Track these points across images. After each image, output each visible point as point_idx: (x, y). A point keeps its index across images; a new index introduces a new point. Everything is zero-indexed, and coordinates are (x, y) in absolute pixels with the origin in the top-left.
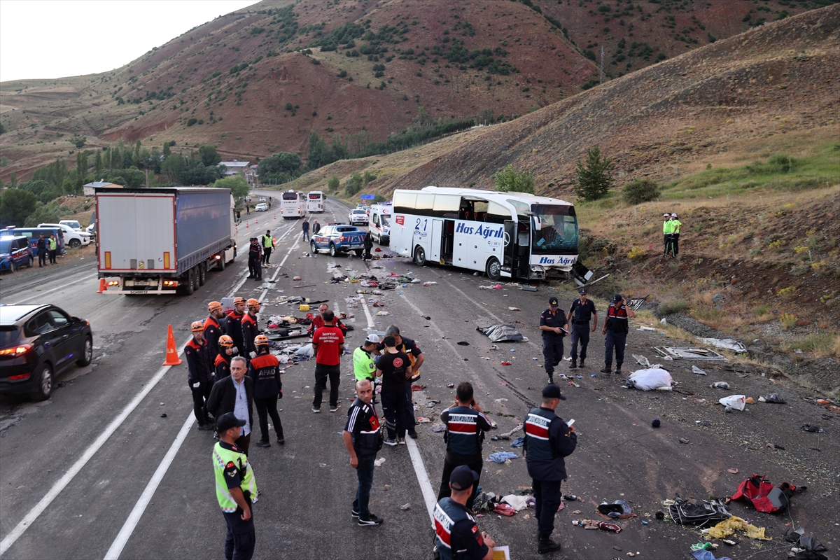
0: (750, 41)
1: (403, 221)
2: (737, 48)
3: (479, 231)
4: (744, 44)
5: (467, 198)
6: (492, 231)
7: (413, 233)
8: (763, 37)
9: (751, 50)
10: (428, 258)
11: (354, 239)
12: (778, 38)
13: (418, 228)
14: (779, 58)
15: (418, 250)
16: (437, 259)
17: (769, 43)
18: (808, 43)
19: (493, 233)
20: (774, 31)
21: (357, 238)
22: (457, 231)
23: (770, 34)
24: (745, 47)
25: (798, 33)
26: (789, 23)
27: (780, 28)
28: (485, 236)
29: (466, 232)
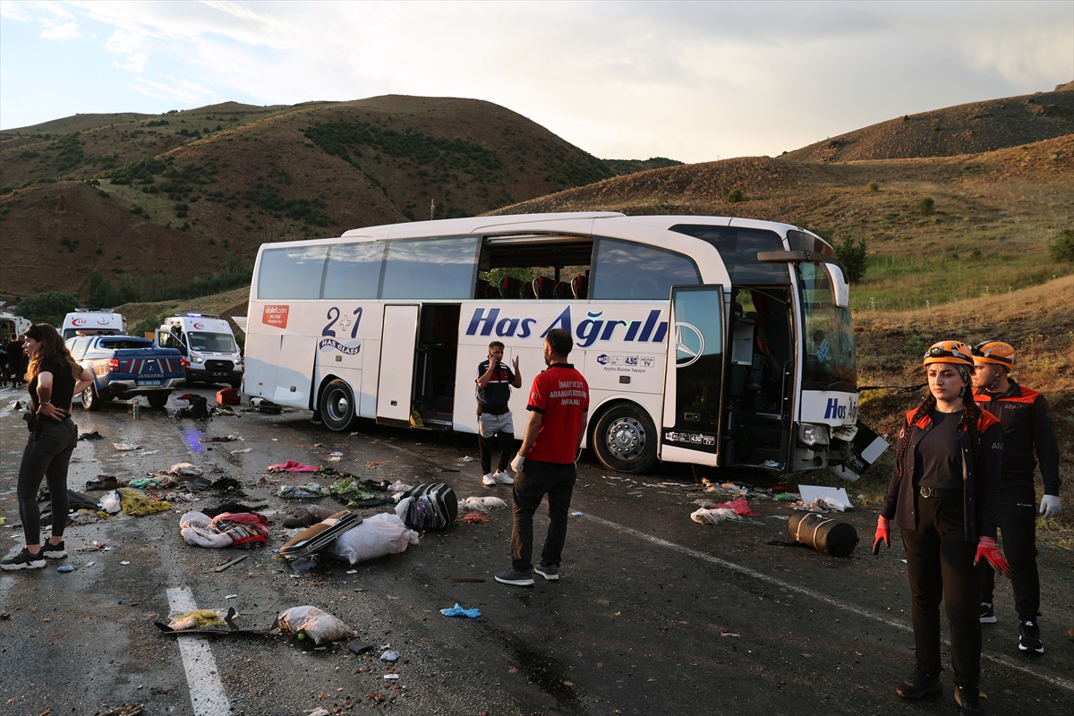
0: (609, 189)
1: (284, 317)
2: (598, 194)
4: (604, 191)
5: (495, 241)
6: (611, 325)
7: (313, 345)
8: (622, 186)
9: (613, 197)
10: (364, 410)
11: (147, 366)
12: (636, 188)
13: (333, 334)
14: (646, 205)
15: (332, 390)
16: (402, 412)
17: (629, 192)
18: (667, 195)
20: (630, 181)
21: (155, 365)
23: (628, 185)
24: (605, 194)
25: (654, 186)
26: (643, 177)
27: (635, 180)
28: (583, 342)
29: (505, 330)
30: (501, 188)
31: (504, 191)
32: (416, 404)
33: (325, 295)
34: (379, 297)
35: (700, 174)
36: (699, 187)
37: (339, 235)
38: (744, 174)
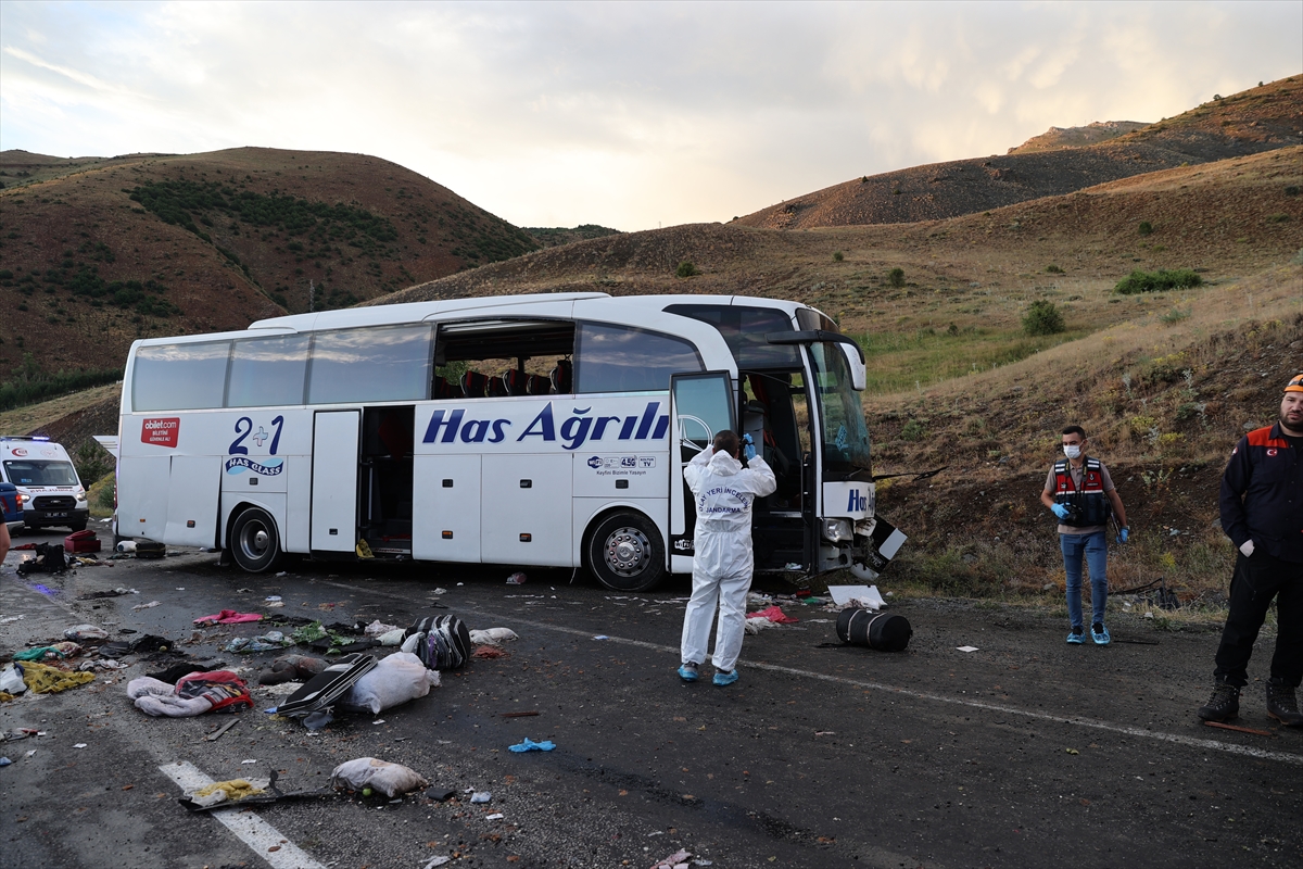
0: (536, 264)
1: (174, 433)
2: (523, 270)
3: (539, 427)
4: (530, 266)
5: (453, 329)
7: (216, 466)
8: (552, 259)
9: (541, 273)
13: (244, 450)
16: (346, 542)
17: (561, 266)
18: (606, 270)
19: (613, 429)
20: (561, 254)
22: (430, 438)
23: (558, 258)
24: (532, 270)
25: (591, 259)
26: (576, 248)
27: (567, 252)
28: (569, 443)
29: (473, 434)
30: (397, 264)
31: (401, 267)
32: (363, 530)
33: (230, 403)
34: (306, 402)
35: (643, 244)
36: (643, 260)
37: (245, 327)
38: (694, 244)
